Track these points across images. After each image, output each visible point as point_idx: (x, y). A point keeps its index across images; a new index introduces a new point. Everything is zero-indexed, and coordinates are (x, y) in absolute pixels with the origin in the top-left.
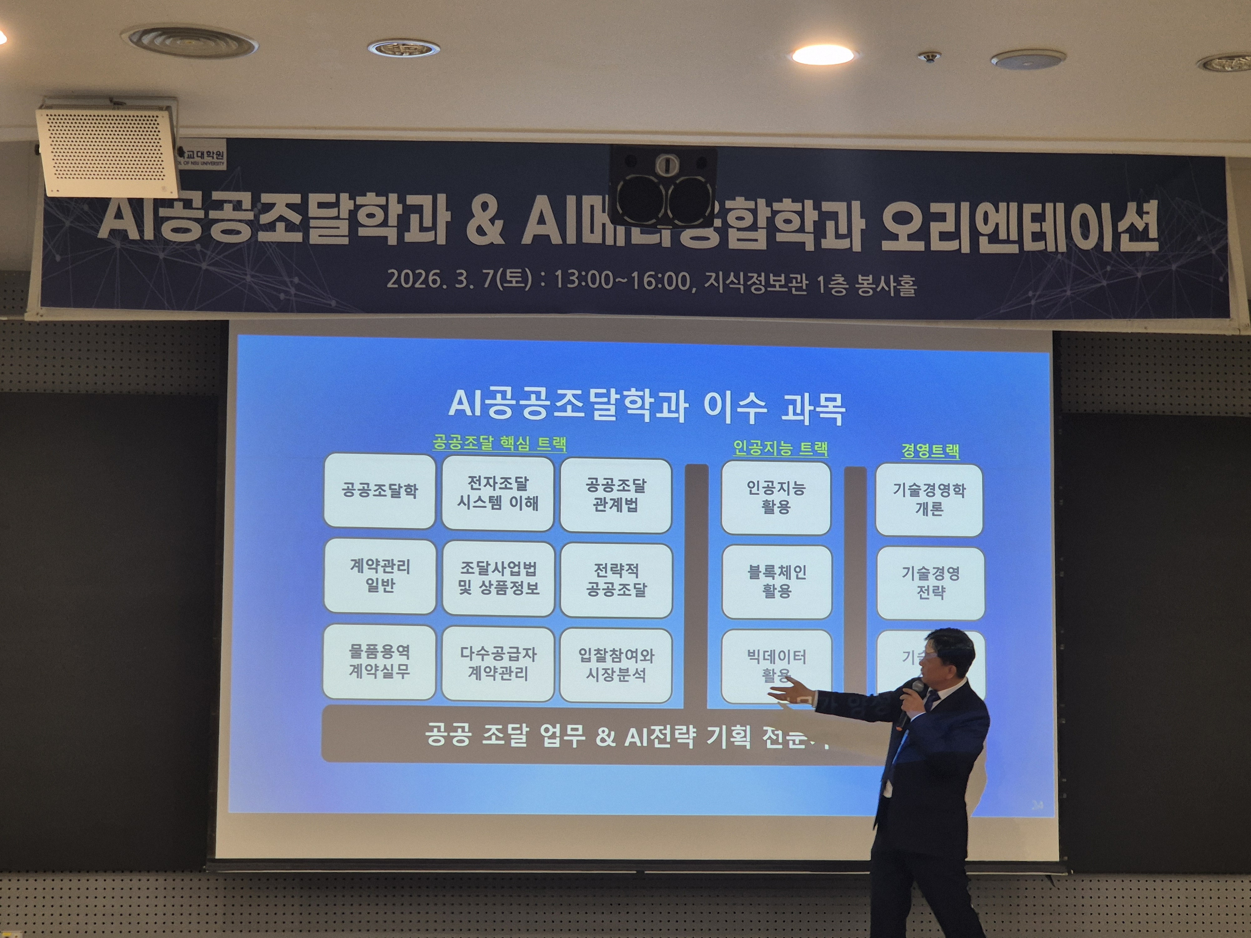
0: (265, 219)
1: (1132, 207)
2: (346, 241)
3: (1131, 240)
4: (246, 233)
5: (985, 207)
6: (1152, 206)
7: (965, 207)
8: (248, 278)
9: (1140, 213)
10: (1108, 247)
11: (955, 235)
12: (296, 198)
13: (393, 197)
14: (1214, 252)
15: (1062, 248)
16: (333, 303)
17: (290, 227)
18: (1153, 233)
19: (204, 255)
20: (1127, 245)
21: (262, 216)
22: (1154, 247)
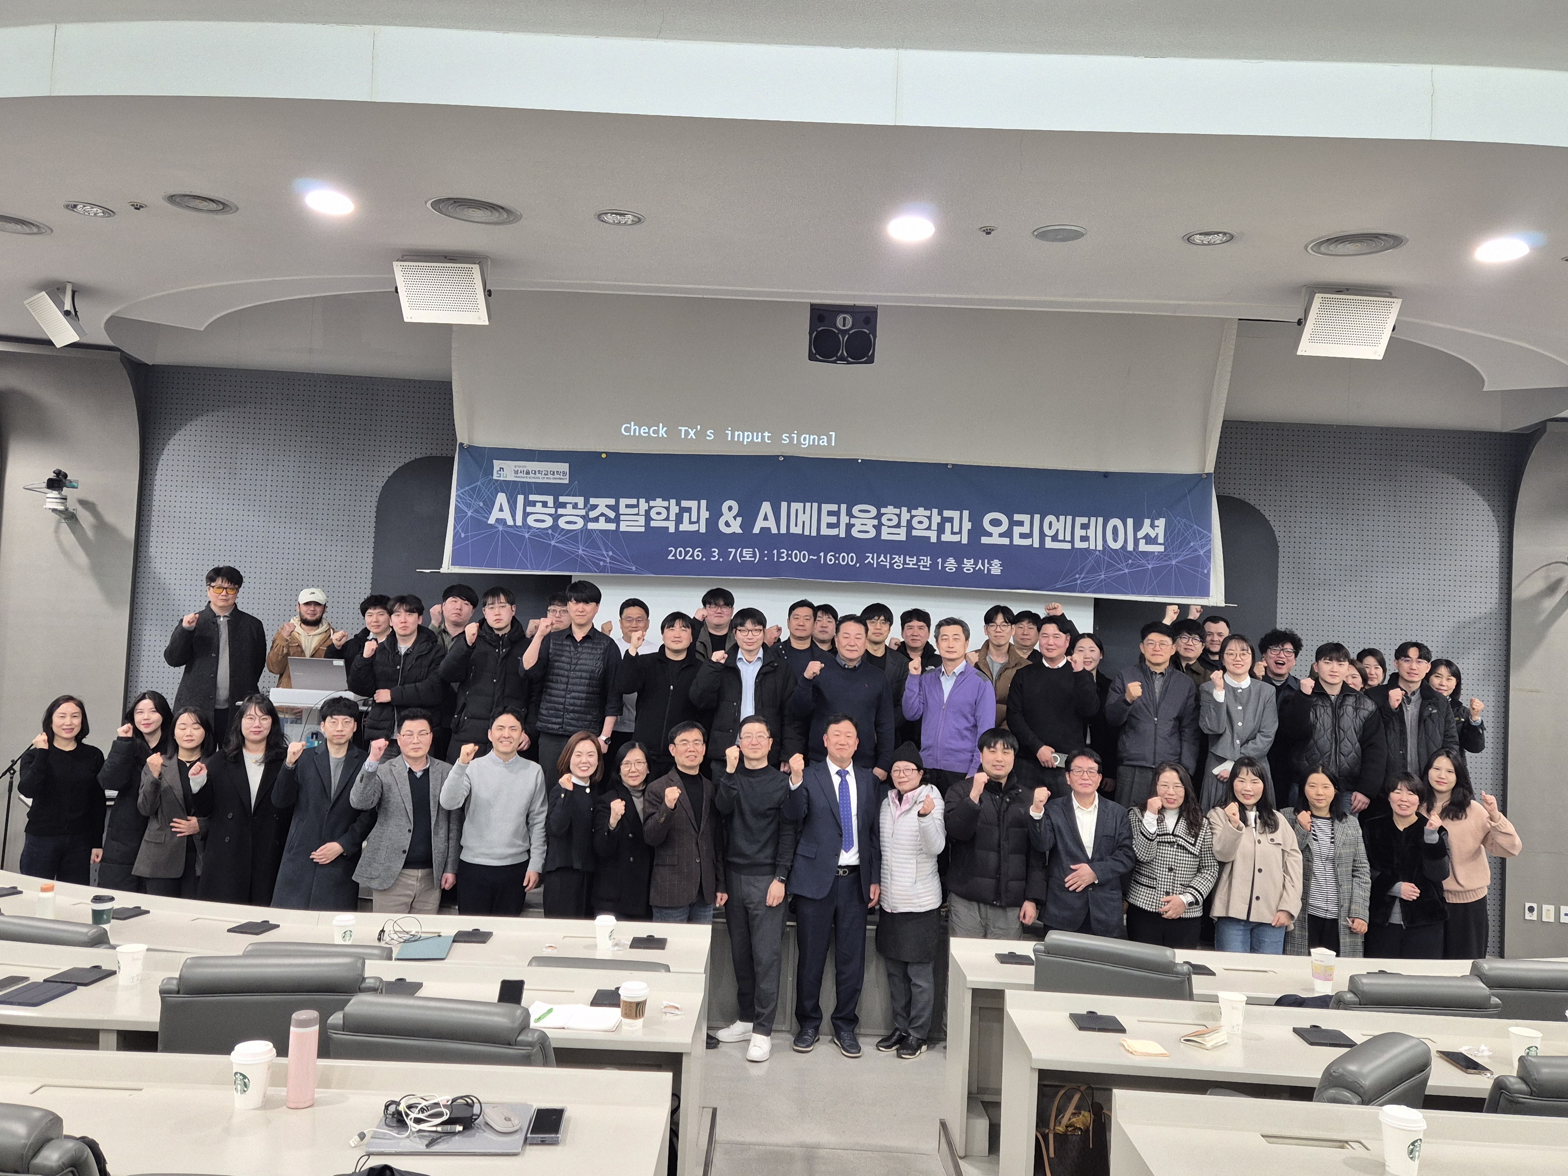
0: (592, 514)
1: (1147, 522)
2: (643, 529)
3: (1146, 543)
4: (580, 523)
5: (1051, 518)
6: (1161, 523)
7: (1037, 517)
8: (580, 552)
9: (1153, 526)
10: (1130, 547)
11: (1029, 535)
12: (612, 501)
13: (673, 502)
14: (1202, 553)
15: (1100, 547)
16: (634, 568)
17: (608, 520)
18: (1161, 540)
19: (553, 536)
20: (1143, 547)
21: (590, 513)
22: (1161, 549)
